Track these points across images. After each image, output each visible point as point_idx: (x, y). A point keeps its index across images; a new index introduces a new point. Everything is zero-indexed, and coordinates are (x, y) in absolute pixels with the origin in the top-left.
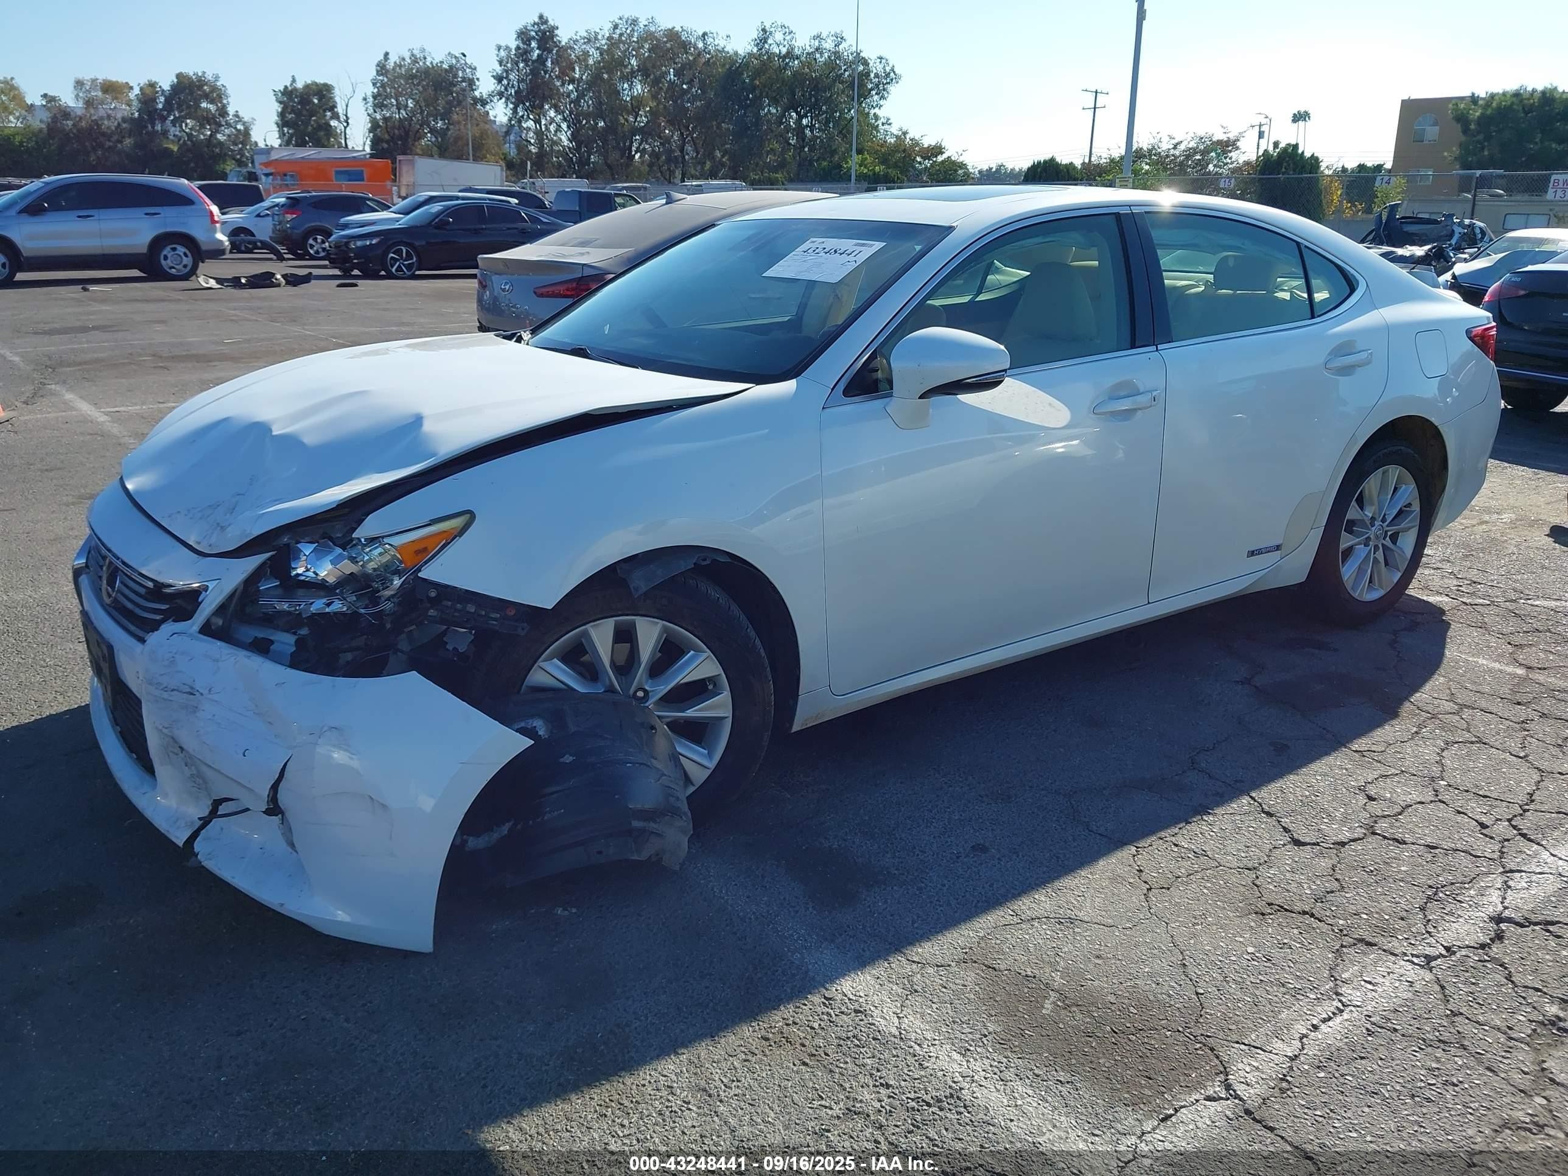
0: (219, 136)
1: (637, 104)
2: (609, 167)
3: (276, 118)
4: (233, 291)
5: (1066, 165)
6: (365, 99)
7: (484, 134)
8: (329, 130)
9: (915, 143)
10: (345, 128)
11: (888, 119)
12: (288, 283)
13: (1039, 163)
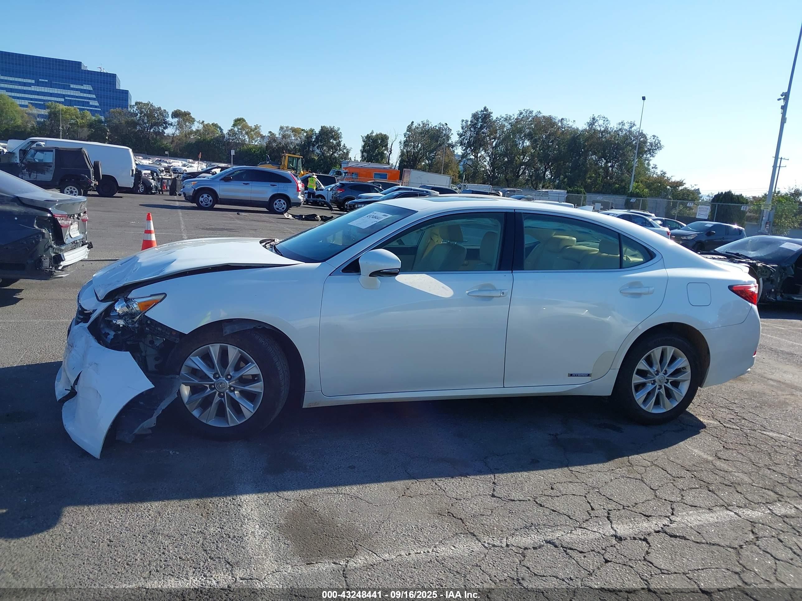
0: (335, 154)
1: (524, 152)
2: (507, 180)
3: (361, 148)
4: (297, 220)
5: (737, 196)
6: (400, 142)
7: (451, 161)
8: (382, 154)
9: (668, 179)
10: (390, 155)
11: (656, 165)
12: (322, 220)
13: (722, 193)
